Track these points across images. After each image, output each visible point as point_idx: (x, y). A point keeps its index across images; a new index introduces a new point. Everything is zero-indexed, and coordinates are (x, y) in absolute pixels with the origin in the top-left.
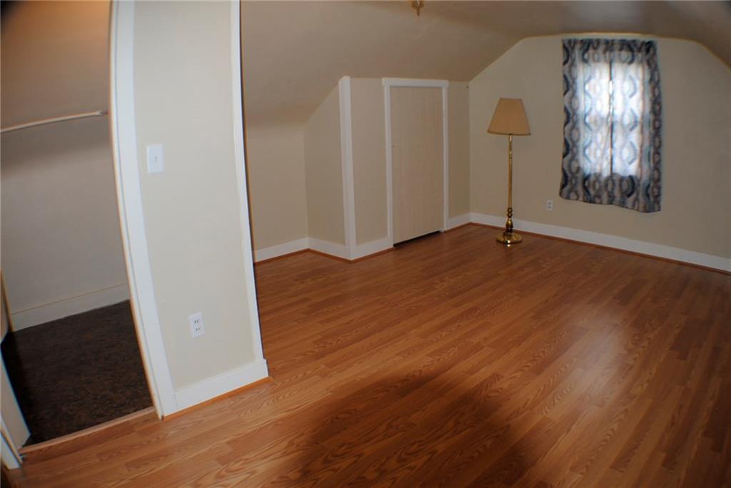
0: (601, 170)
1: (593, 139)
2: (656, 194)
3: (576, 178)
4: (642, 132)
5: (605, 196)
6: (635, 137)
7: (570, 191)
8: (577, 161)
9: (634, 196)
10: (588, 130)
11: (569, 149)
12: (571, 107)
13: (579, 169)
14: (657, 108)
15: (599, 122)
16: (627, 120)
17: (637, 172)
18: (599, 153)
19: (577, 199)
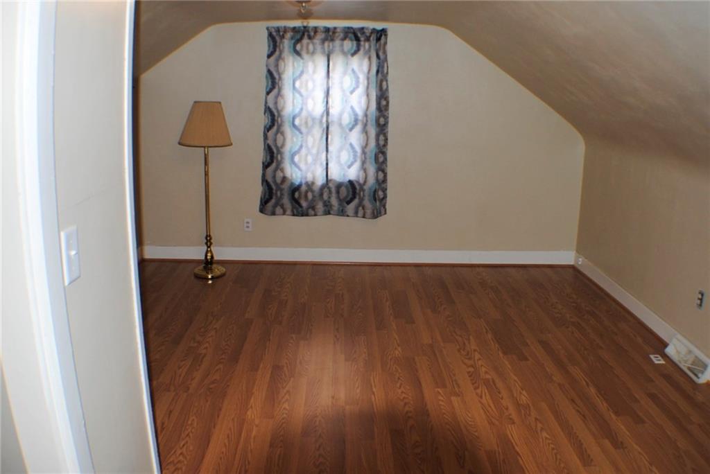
0: (314, 178)
1: (304, 144)
2: (382, 197)
3: (281, 190)
4: (365, 131)
5: (320, 206)
6: (356, 138)
7: (275, 206)
8: (282, 170)
9: (356, 201)
10: (298, 133)
11: (272, 156)
12: (277, 108)
13: (284, 179)
14: (384, 103)
15: (310, 123)
16: (347, 119)
17: (358, 176)
18: (310, 159)
19: (284, 213)
